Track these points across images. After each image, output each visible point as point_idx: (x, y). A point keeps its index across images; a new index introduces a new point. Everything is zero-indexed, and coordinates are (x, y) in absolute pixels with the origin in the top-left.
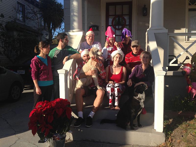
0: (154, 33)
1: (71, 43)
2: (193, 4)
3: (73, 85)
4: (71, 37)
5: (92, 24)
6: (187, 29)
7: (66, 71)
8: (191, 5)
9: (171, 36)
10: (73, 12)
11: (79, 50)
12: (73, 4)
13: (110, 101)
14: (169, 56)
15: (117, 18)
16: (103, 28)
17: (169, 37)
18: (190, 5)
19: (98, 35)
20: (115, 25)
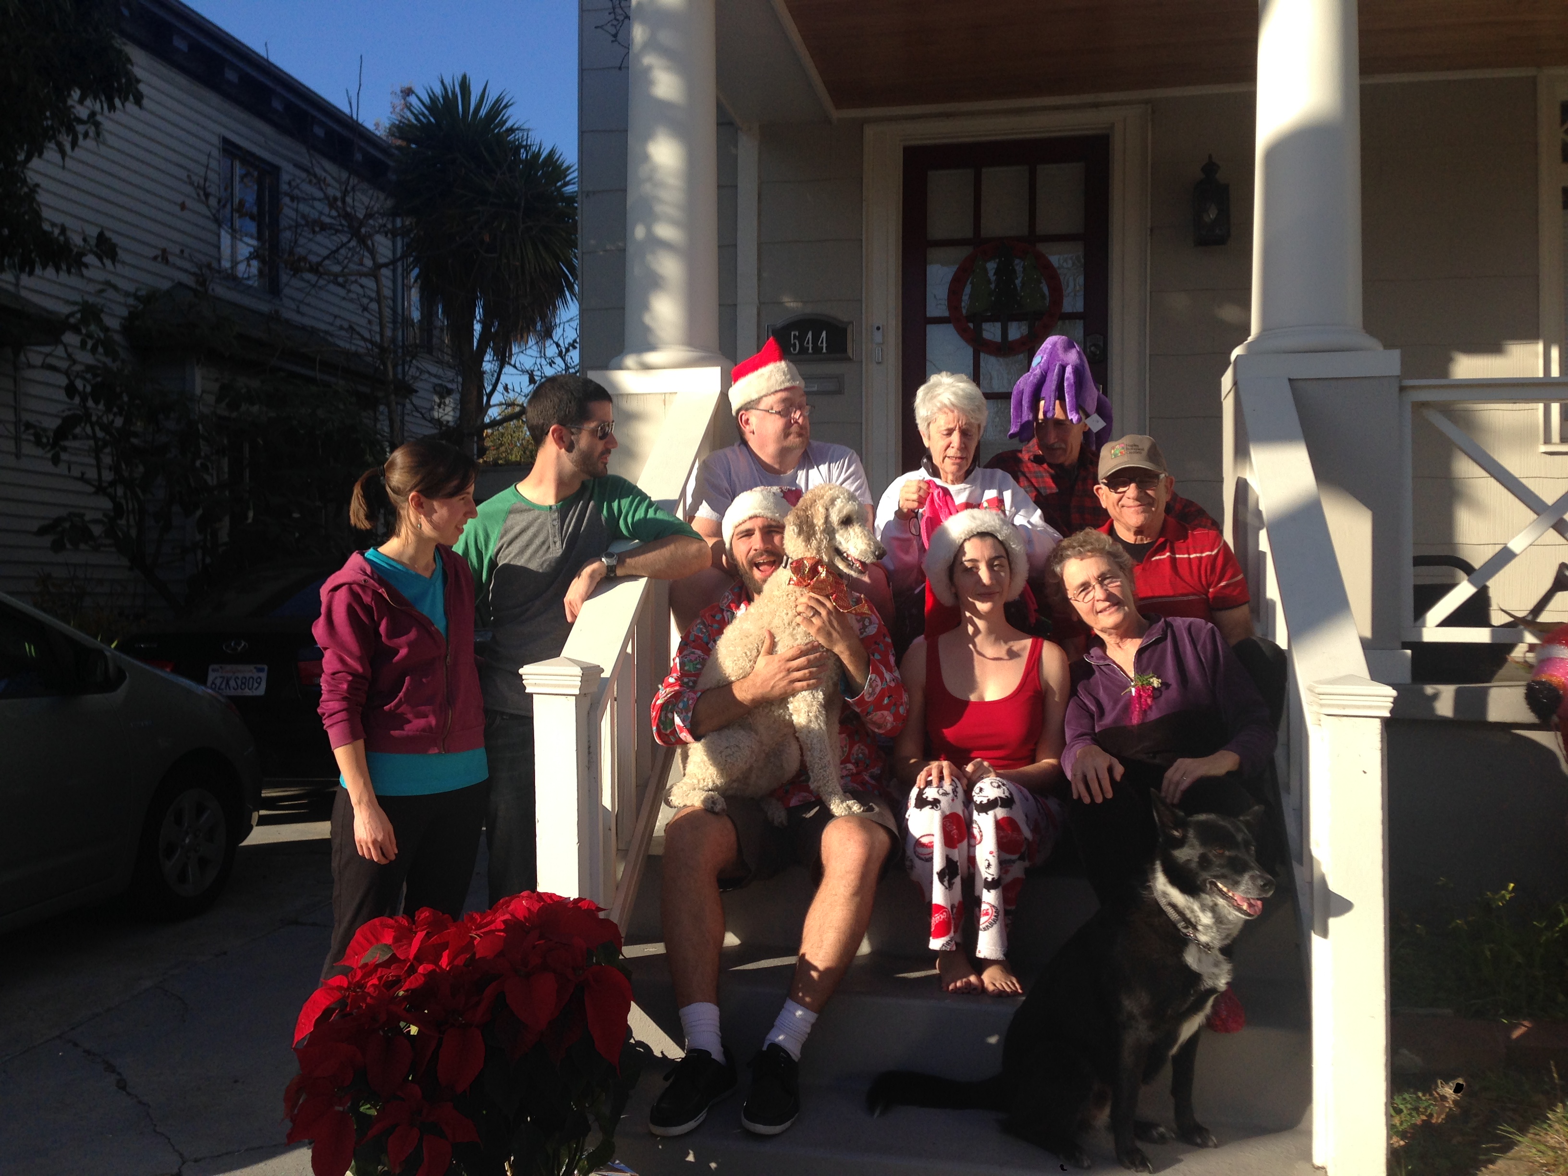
0: (1290, 380)
1: (630, 454)
3: (642, 788)
4: (633, 406)
5: (792, 304)
6: (1555, 353)
7: (590, 673)
9: (1424, 404)
10: (650, 217)
11: (695, 507)
12: (646, 158)
13: (936, 919)
14: (1418, 561)
15: (991, 266)
16: (878, 337)
17: (1408, 408)
19: (839, 391)
20: (971, 317)
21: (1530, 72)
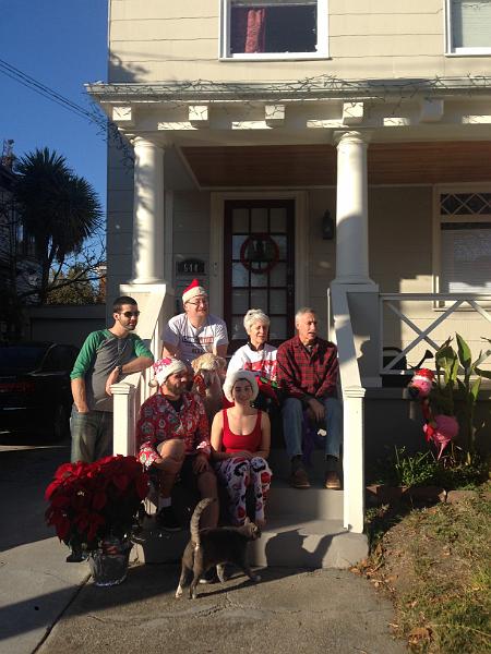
0: (347, 293)
2: (452, 212)
6: (437, 279)
8: (445, 213)
9: (387, 301)
15: (255, 243)
16: (215, 267)
17: (381, 302)
18: (443, 212)
20: (248, 260)
21: (430, 185)
